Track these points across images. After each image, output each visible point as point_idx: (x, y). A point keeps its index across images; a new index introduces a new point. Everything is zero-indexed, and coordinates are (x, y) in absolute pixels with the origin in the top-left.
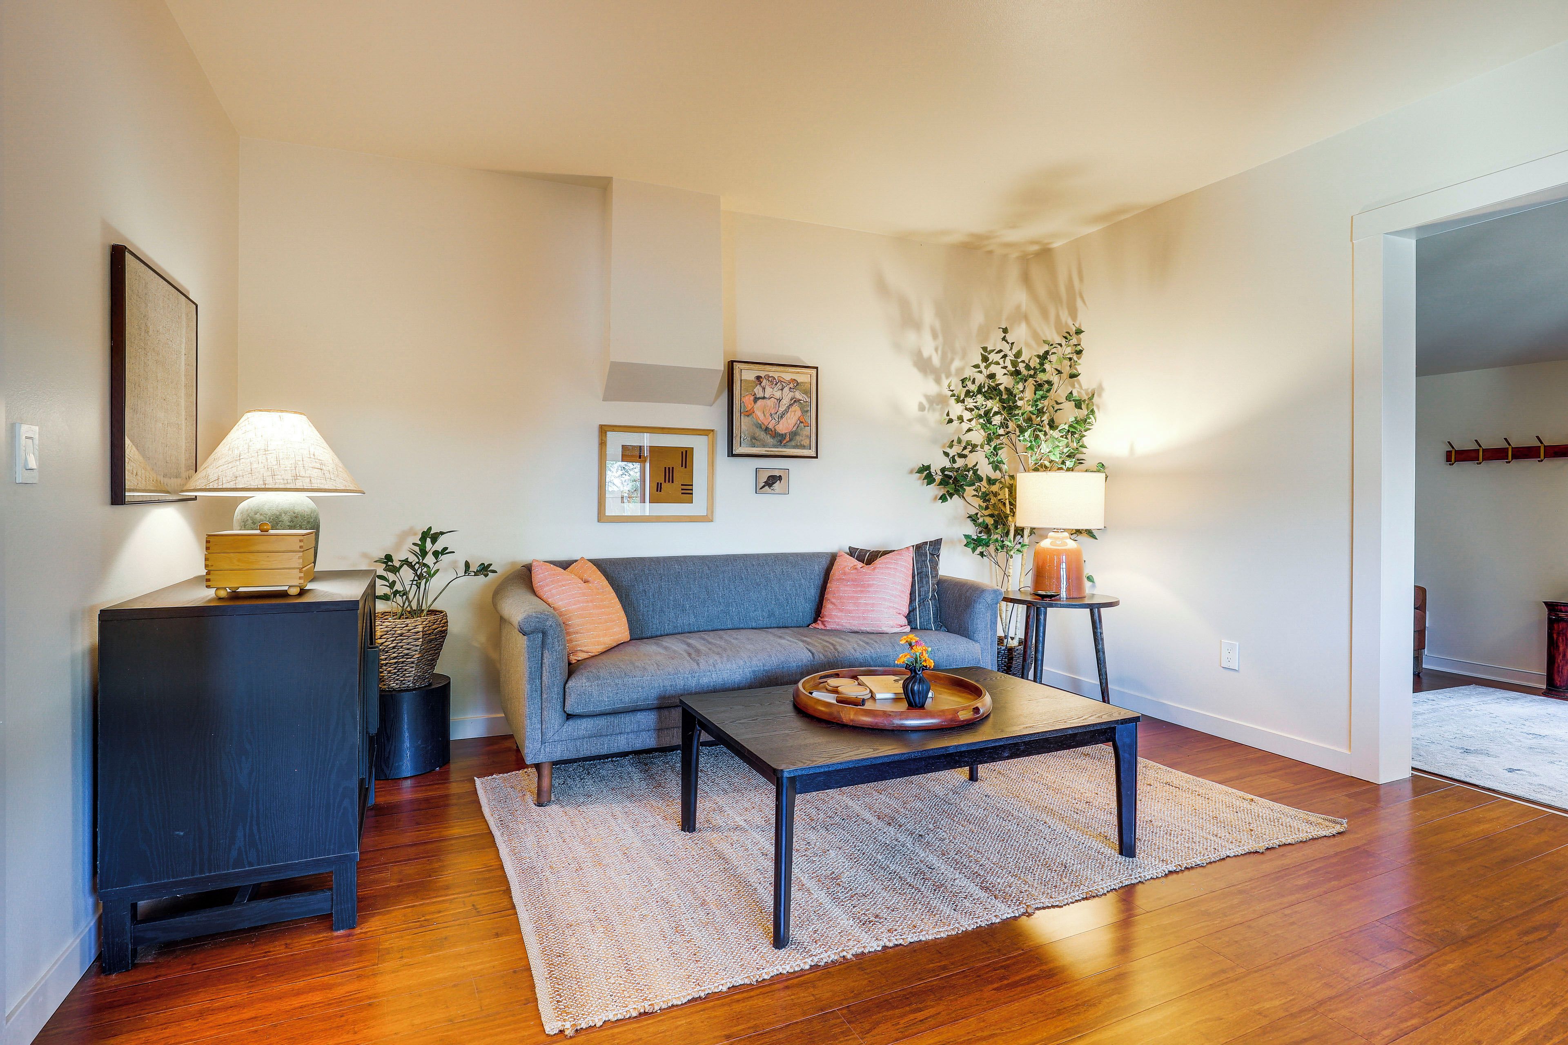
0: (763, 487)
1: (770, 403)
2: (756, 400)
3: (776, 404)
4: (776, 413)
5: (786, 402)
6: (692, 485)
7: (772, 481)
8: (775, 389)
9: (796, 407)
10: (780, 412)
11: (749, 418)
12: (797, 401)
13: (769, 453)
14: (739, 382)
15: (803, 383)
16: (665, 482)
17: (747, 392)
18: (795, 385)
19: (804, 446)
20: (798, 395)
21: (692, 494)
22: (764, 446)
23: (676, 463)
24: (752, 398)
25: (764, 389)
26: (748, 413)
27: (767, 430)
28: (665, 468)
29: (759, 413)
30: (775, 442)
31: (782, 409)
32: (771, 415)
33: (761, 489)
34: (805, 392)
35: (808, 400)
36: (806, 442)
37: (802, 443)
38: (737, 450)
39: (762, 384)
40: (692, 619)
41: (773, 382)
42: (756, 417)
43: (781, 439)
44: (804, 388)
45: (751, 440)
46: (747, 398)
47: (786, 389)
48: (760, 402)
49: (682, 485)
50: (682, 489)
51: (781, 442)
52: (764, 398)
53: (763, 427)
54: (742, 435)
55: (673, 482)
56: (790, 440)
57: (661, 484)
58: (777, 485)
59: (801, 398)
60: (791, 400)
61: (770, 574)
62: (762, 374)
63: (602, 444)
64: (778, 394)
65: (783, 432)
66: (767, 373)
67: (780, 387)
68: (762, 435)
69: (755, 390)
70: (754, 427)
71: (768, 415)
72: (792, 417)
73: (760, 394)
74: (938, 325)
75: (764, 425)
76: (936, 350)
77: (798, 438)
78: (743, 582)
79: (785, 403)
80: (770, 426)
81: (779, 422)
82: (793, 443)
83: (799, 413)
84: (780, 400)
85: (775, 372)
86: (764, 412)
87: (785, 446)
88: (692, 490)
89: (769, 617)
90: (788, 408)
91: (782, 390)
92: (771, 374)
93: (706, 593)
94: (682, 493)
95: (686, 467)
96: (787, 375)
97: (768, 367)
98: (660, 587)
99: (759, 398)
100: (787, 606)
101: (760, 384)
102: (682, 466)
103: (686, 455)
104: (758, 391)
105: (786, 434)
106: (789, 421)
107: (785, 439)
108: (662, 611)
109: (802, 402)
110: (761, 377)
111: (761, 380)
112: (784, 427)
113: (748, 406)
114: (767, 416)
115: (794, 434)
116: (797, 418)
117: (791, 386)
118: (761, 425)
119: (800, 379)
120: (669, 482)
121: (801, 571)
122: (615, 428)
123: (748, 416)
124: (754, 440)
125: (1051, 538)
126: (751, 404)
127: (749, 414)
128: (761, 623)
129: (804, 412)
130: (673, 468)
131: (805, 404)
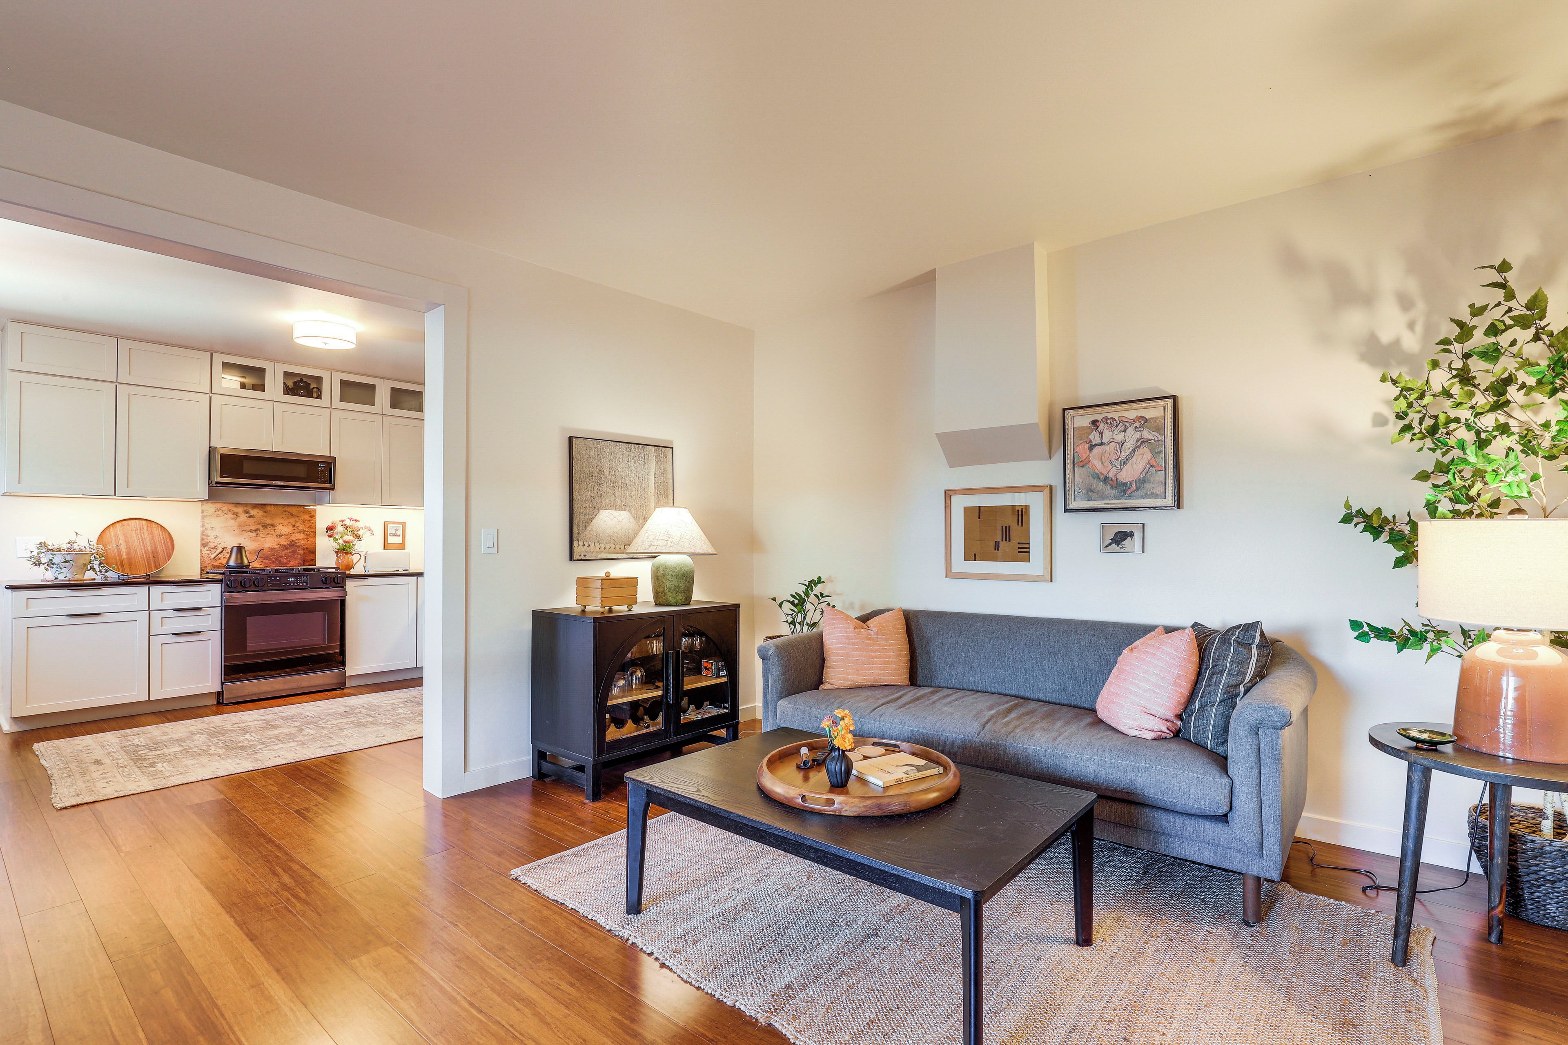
0: (1110, 544)
1: (1109, 449)
2: (1092, 447)
3: (1117, 449)
4: (1118, 459)
5: (1130, 444)
6: (1029, 544)
7: (1121, 537)
8: (1116, 432)
9: (1144, 449)
10: (1122, 457)
11: (1084, 469)
12: (1143, 442)
13: (1109, 506)
14: (1072, 430)
15: (1152, 418)
16: (1002, 540)
17: (1081, 439)
18: (1143, 422)
19: (1156, 495)
20: (1146, 434)
21: (1029, 552)
22: (1103, 499)
23: (1011, 521)
24: (1087, 446)
25: (1101, 433)
26: (1082, 464)
27: (1106, 480)
28: (1002, 527)
29: (1096, 463)
30: (1117, 494)
31: (1125, 454)
32: (1111, 462)
33: (1106, 547)
34: (1157, 430)
35: (1161, 438)
36: (1159, 490)
37: (1154, 491)
38: (1072, 505)
39: (1099, 429)
40: (978, 678)
41: (1111, 423)
42: (1092, 467)
43: (1123, 489)
44: (1155, 425)
45: (1087, 493)
46: (1081, 447)
47: (1130, 430)
48: (1096, 450)
49: (1019, 543)
50: (1019, 548)
51: (1124, 492)
52: (1102, 444)
53: (1102, 477)
54: (1077, 489)
55: (1010, 541)
56: (1137, 489)
57: (999, 542)
58: (1127, 543)
59: (1150, 437)
60: (1137, 441)
61: (1073, 644)
62: (1099, 417)
63: (948, 507)
64: (1119, 437)
65: (1128, 480)
66: (1104, 415)
67: (1122, 428)
68: (1100, 486)
69: (1090, 436)
70: (1091, 478)
71: (1107, 463)
72: (1138, 462)
73: (1098, 440)
74: (1412, 286)
75: (1103, 474)
76: (1411, 326)
77: (1147, 485)
78: (1040, 648)
79: (1129, 446)
80: (1110, 475)
81: (1121, 469)
82: (1141, 492)
83: (1148, 456)
84: (1122, 444)
85: (1114, 413)
86: (1102, 460)
87: (1130, 497)
88: (1029, 548)
89: (1060, 691)
90: (1134, 451)
91: (1125, 431)
92: (1110, 415)
93: (997, 654)
94: (1019, 552)
95: (1022, 526)
96: (1131, 413)
97: (1106, 409)
98: (956, 642)
99: (1096, 445)
100: (1084, 682)
101: (1097, 429)
102: (1018, 525)
103: (1021, 514)
104: (1095, 437)
105: (1131, 482)
106: (1135, 466)
107: (1129, 488)
108: (952, 665)
109: (1152, 441)
110: (1097, 421)
111: (1098, 424)
112: (1128, 474)
113: (1082, 455)
114: (1105, 465)
115: (1141, 482)
116: (1145, 461)
117: (1137, 424)
118: (1098, 474)
119: (1149, 414)
120: (1006, 541)
121: (1114, 645)
122: (957, 492)
123: (1083, 466)
124: (1090, 493)
125: (1498, 641)
126: (1086, 453)
127: (1084, 464)
128: (1050, 697)
129: (1155, 453)
130: (1009, 526)
131: (1156, 443)
